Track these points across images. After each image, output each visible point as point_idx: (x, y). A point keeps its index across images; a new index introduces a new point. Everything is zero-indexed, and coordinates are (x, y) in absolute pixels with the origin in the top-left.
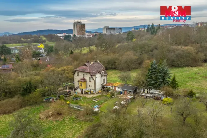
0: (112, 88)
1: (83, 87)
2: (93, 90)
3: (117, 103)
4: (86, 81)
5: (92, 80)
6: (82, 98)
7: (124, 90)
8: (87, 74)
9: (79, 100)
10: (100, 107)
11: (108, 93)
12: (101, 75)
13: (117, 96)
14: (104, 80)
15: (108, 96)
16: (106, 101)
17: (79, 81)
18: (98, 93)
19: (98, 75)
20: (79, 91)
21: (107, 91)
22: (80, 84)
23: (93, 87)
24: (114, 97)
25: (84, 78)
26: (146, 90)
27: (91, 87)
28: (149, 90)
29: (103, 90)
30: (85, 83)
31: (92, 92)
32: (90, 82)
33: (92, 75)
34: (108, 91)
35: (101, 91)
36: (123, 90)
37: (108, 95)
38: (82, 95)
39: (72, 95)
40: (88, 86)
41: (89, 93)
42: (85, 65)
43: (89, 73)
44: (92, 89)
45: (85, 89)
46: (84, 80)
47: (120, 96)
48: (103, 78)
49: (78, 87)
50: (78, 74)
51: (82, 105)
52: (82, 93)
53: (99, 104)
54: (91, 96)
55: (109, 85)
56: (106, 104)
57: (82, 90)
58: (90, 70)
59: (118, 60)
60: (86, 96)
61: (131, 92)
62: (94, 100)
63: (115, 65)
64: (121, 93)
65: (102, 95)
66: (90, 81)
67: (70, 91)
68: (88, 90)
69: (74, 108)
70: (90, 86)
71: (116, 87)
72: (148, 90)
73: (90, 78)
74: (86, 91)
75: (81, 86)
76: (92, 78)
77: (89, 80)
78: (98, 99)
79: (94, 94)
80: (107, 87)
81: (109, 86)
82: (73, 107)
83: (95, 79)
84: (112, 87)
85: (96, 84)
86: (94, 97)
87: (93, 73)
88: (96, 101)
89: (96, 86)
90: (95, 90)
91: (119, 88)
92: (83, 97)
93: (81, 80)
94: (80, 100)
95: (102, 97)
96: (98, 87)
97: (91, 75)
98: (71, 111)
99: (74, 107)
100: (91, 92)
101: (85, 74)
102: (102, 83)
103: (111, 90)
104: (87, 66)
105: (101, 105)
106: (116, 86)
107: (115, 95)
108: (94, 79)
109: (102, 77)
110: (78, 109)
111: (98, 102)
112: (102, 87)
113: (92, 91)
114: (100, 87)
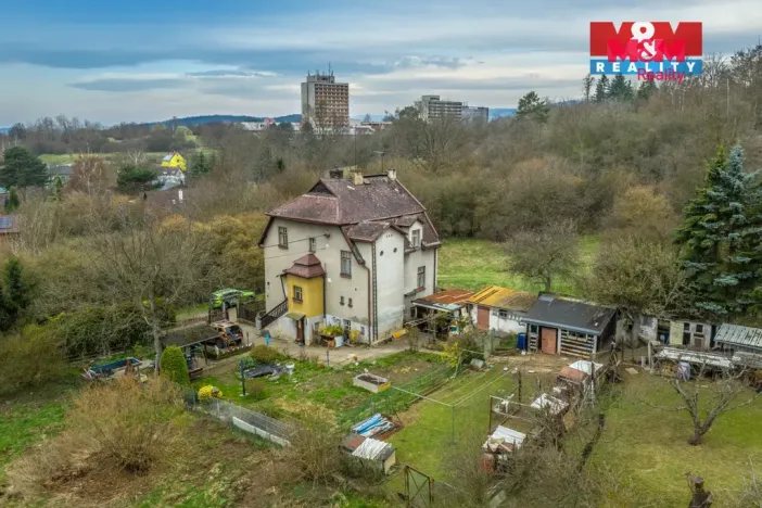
0: (465, 314)
1: (307, 308)
2: (363, 322)
3: (506, 402)
4: (323, 276)
5: (355, 270)
6: (292, 366)
7: (541, 327)
8: (328, 236)
9: (275, 376)
10: (397, 427)
11: (445, 345)
12: (407, 243)
13: (497, 359)
14: (422, 271)
15: (447, 360)
16: (434, 386)
17: (285, 275)
18: (388, 342)
19: (389, 242)
20: (283, 327)
21: (439, 330)
22: (290, 293)
23: (360, 309)
24: (479, 364)
25: (312, 255)
26: (677, 329)
27: (350, 306)
28: (693, 325)
29: (413, 323)
30: (317, 283)
31: (352, 335)
32: (345, 281)
33: (357, 240)
34: (446, 331)
35: (404, 332)
36: (534, 329)
37: (448, 354)
38: (295, 352)
39: (247, 349)
40: (333, 301)
41: (339, 340)
42: (320, 188)
43: (339, 227)
44: (355, 319)
45: (317, 318)
46: (314, 270)
47: (512, 359)
48: (417, 260)
49: (282, 308)
50: (286, 237)
51: (285, 407)
52: (301, 340)
53: (393, 405)
54: (349, 356)
55: (447, 301)
56: (433, 411)
57: (300, 324)
58: (345, 213)
59: (485, 192)
60: (321, 354)
61: (582, 335)
62: (364, 379)
63: (470, 217)
64: (522, 343)
65: (412, 352)
66: (346, 275)
67: (234, 329)
68: (333, 324)
69: (235, 428)
70: (346, 301)
71: (487, 308)
72: (687, 326)
73: (343, 260)
74: (322, 327)
75: (298, 299)
76: (357, 255)
77: (338, 270)
78: (385, 373)
79: (368, 346)
80: (436, 312)
81: (452, 306)
82: (230, 423)
83: (374, 262)
84: (463, 310)
85: (375, 291)
86: (364, 364)
87: (360, 232)
88: (374, 389)
89: (375, 301)
90: (373, 321)
91: (503, 313)
92: (303, 361)
93: (298, 271)
94: (284, 379)
95: (410, 363)
96: (391, 308)
97: (352, 242)
98: (209, 448)
99: (237, 421)
100: (346, 335)
101: (317, 234)
102: (409, 290)
103: (462, 325)
104: (330, 193)
105: (402, 415)
106: (486, 302)
107: (486, 355)
108: (369, 264)
109: (412, 256)
110: (259, 437)
111: (382, 395)
112: (413, 312)
113: (356, 327)
114: (400, 308)
